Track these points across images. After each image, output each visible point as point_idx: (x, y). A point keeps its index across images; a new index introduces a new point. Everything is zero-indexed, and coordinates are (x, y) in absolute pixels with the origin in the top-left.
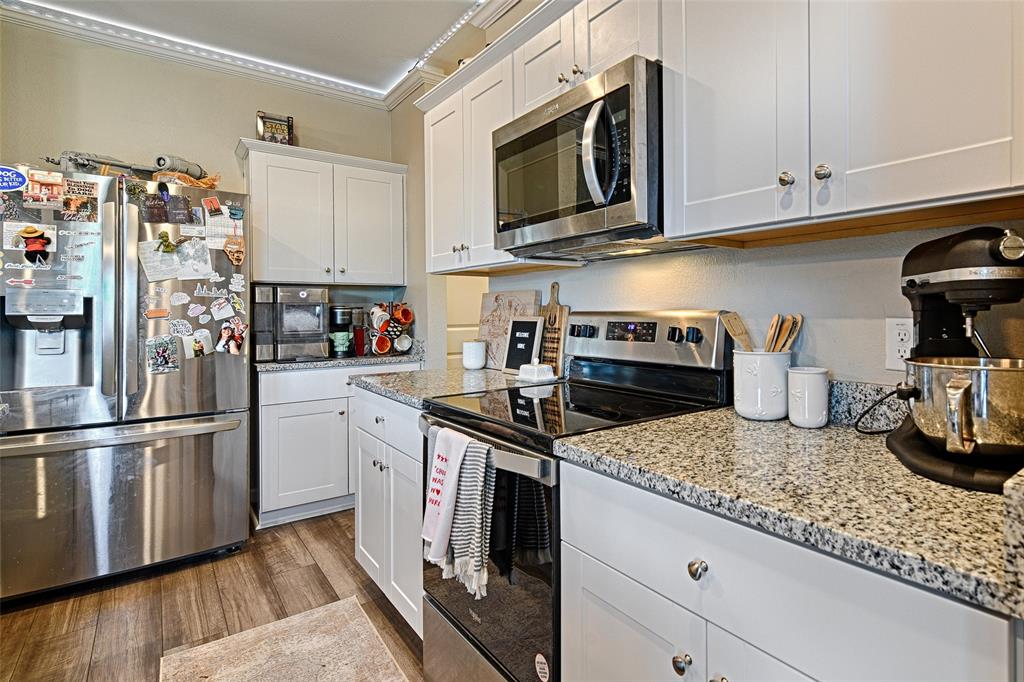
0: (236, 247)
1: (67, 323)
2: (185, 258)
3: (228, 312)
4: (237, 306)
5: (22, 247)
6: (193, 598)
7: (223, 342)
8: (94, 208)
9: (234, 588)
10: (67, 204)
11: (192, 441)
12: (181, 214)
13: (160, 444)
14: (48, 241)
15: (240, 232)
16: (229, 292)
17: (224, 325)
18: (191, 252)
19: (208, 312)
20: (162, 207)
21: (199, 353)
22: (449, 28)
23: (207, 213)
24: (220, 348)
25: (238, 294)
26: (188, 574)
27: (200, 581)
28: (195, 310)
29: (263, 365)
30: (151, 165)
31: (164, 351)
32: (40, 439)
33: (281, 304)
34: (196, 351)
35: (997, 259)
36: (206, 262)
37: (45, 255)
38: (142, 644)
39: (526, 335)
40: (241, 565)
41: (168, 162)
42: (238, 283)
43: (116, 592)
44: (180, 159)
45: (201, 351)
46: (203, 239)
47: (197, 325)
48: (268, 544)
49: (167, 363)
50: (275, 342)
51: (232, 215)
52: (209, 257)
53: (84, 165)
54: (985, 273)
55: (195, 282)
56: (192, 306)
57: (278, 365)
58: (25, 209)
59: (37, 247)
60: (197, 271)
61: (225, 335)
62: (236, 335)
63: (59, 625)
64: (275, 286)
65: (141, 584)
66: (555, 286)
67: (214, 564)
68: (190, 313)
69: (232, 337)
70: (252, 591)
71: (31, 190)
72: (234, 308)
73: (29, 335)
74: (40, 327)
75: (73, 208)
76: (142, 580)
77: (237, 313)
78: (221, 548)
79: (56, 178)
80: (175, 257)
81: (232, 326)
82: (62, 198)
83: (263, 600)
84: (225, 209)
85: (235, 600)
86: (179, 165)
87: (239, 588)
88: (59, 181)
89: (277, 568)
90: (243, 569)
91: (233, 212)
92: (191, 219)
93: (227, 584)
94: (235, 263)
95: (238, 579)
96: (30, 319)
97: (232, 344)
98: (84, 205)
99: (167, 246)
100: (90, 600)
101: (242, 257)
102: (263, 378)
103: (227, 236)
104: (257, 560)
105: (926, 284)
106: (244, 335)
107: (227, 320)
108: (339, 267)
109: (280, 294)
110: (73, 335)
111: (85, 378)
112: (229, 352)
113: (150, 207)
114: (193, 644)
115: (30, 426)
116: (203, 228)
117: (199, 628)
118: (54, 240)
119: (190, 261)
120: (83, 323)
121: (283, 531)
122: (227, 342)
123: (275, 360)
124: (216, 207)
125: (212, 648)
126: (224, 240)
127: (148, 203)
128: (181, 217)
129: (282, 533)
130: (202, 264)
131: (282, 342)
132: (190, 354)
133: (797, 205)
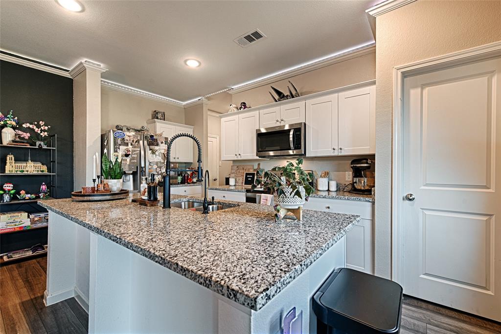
3: (164, 170)
5: (124, 153)
8: (138, 142)
10: (133, 141)
16: (165, 165)
18: (158, 154)
19: (161, 170)
20: (152, 142)
22: (218, 91)
23: (160, 143)
35: (367, 163)
36: (160, 156)
39: (251, 176)
41: (145, 128)
46: (160, 150)
47: (158, 174)
51: (165, 144)
54: (365, 165)
55: (158, 162)
56: (158, 169)
58: (125, 143)
60: (159, 159)
66: (259, 164)
68: (157, 171)
71: (126, 138)
80: (154, 155)
82: (132, 140)
84: (164, 142)
88: (132, 135)
92: (158, 145)
96: (126, 172)
98: (136, 142)
99: (153, 153)
102: (171, 188)
103: (164, 149)
105: (356, 166)
108: (177, 157)
110: (131, 177)
111: (135, 188)
113: (150, 142)
116: (160, 147)
118: (130, 151)
119: (157, 157)
128: (156, 144)
133: (336, 153)
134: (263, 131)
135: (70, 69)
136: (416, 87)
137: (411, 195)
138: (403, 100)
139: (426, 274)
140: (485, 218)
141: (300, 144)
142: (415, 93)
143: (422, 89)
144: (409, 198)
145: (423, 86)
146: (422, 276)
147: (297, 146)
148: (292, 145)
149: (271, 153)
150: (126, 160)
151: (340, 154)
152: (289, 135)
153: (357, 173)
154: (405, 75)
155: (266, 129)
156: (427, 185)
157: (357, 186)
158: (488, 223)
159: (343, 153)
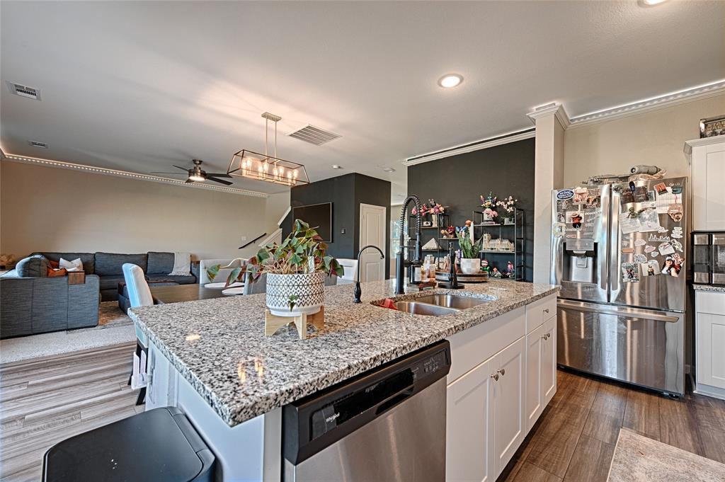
0: (676, 211)
1: (588, 254)
2: (643, 220)
3: (670, 250)
4: (677, 247)
5: (572, 222)
6: (643, 410)
7: (666, 268)
8: (599, 201)
9: (670, 419)
10: (588, 201)
11: (653, 322)
12: (642, 196)
13: (635, 320)
14: (581, 218)
15: (680, 201)
16: (672, 238)
17: (667, 258)
18: (647, 216)
19: (657, 250)
20: (631, 194)
21: (651, 273)
23: (657, 194)
24: (664, 271)
25: (677, 239)
26: (643, 396)
27: (649, 403)
28: (649, 249)
29: (698, 286)
30: (628, 173)
31: (631, 271)
32: (582, 304)
33: (716, 246)
34: (649, 272)
36: (656, 221)
37: (580, 224)
38: (613, 416)
40: (678, 408)
41: (637, 169)
42: (677, 232)
43: (607, 386)
44: (644, 166)
45: (652, 272)
46: (655, 208)
47: (649, 257)
48: (701, 405)
49: (632, 277)
50: (710, 272)
51: (674, 192)
52: (658, 218)
53: (597, 181)
55: (649, 233)
56: (647, 247)
57: (711, 287)
58: (573, 206)
59: (576, 221)
60: (650, 227)
61: (668, 264)
62: (676, 264)
63: (582, 387)
64: (710, 234)
65: (618, 388)
67: (660, 399)
68: (646, 251)
69: (673, 266)
70: (681, 426)
71: (576, 197)
72: (674, 248)
73: (574, 258)
74: (578, 255)
75: (591, 202)
76: (620, 386)
77: (676, 251)
78: (667, 391)
79: (585, 190)
80: (638, 220)
81: (673, 259)
82: (586, 199)
83: (689, 437)
84: (669, 189)
85: (669, 425)
86: (643, 169)
87: (673, 419)
88: (585, 191)
89: (704, 423)
90: (678, 411)
91: (675, 189)
92: (647, 198)
93: (665, 413)
94: (675, 220)
95: (673, 414)
96: (574, 252)
97: (673, 270)
98: (595, 200)
99: (633, 215)
100: (595, 383)
101: (681, 216)
102: (699, 294)
103: (671, 205)
104: (690, 411)
106: (681, 265)
107: (669, 255)
109: (714, 239)
110: (590, 259)
111: (595, 280)
112: (670, 274)
113: (625, 196)
114: (638, 433)
115: (580, 298)
116: (654, 202)
117: (643, 426)
118: (583, 218)
119: (646, 222)
120: (593, 254)
121: (716, 402)
122: (669, 269)
123: (710, 284)
124: (663, 188)
125: (648, 441)
126: (668, 208)
127: (624, 194)
128: (641, 198)
129: (714, 404)
130: (654, 222)
131: (716, 272)
132: (646, 274)
150: (575, 233)
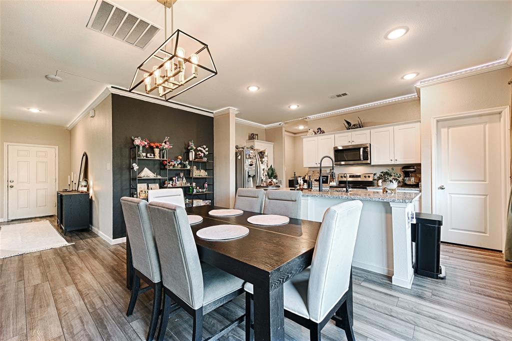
39: (326, 178)
54: (412, 170)
82: (253, 155)
98: (255, 156)
105: (405, 171)
133: (393, 163)
134: (340, 148)
135: (214, 112)
136: (444, 127)
137: (443, 186)
138: (437, 135)
139: (453, 229)
140: (484, 197)
141: (368, 157)
142: (444, 131)
143: (448, 129)
144: (442, 188)
145: (449, 127)
146: (450, 230)
147: (366, 158)
148: (362, 158)
149: (343, 163)
151: (395, 163)
152: (360, 151)
153: (407, 174)
154: (438, 121)
155: (343, 147)
156: (452, 180)
157: (408, 183)
158: (485, 199)
159: (398, 163)
